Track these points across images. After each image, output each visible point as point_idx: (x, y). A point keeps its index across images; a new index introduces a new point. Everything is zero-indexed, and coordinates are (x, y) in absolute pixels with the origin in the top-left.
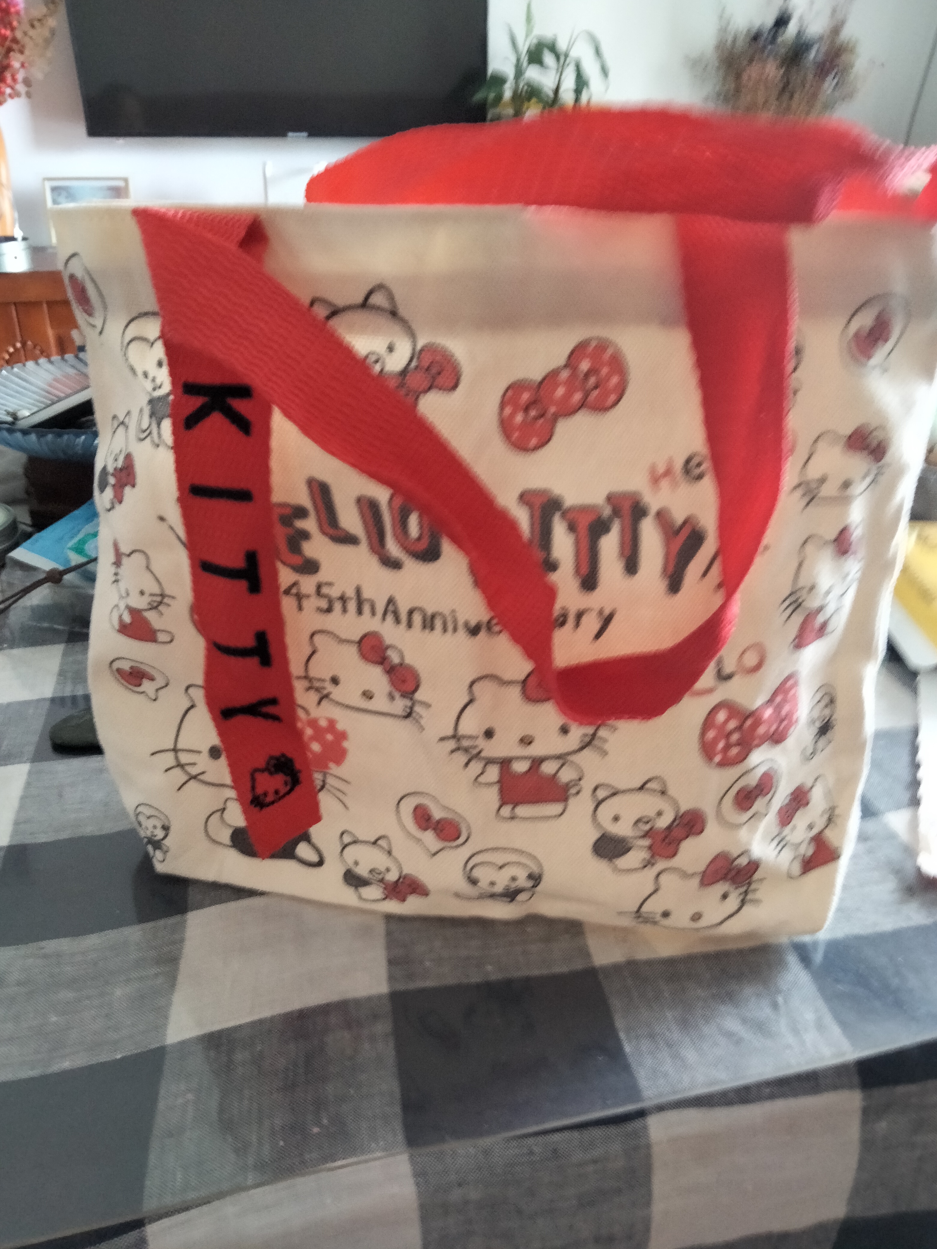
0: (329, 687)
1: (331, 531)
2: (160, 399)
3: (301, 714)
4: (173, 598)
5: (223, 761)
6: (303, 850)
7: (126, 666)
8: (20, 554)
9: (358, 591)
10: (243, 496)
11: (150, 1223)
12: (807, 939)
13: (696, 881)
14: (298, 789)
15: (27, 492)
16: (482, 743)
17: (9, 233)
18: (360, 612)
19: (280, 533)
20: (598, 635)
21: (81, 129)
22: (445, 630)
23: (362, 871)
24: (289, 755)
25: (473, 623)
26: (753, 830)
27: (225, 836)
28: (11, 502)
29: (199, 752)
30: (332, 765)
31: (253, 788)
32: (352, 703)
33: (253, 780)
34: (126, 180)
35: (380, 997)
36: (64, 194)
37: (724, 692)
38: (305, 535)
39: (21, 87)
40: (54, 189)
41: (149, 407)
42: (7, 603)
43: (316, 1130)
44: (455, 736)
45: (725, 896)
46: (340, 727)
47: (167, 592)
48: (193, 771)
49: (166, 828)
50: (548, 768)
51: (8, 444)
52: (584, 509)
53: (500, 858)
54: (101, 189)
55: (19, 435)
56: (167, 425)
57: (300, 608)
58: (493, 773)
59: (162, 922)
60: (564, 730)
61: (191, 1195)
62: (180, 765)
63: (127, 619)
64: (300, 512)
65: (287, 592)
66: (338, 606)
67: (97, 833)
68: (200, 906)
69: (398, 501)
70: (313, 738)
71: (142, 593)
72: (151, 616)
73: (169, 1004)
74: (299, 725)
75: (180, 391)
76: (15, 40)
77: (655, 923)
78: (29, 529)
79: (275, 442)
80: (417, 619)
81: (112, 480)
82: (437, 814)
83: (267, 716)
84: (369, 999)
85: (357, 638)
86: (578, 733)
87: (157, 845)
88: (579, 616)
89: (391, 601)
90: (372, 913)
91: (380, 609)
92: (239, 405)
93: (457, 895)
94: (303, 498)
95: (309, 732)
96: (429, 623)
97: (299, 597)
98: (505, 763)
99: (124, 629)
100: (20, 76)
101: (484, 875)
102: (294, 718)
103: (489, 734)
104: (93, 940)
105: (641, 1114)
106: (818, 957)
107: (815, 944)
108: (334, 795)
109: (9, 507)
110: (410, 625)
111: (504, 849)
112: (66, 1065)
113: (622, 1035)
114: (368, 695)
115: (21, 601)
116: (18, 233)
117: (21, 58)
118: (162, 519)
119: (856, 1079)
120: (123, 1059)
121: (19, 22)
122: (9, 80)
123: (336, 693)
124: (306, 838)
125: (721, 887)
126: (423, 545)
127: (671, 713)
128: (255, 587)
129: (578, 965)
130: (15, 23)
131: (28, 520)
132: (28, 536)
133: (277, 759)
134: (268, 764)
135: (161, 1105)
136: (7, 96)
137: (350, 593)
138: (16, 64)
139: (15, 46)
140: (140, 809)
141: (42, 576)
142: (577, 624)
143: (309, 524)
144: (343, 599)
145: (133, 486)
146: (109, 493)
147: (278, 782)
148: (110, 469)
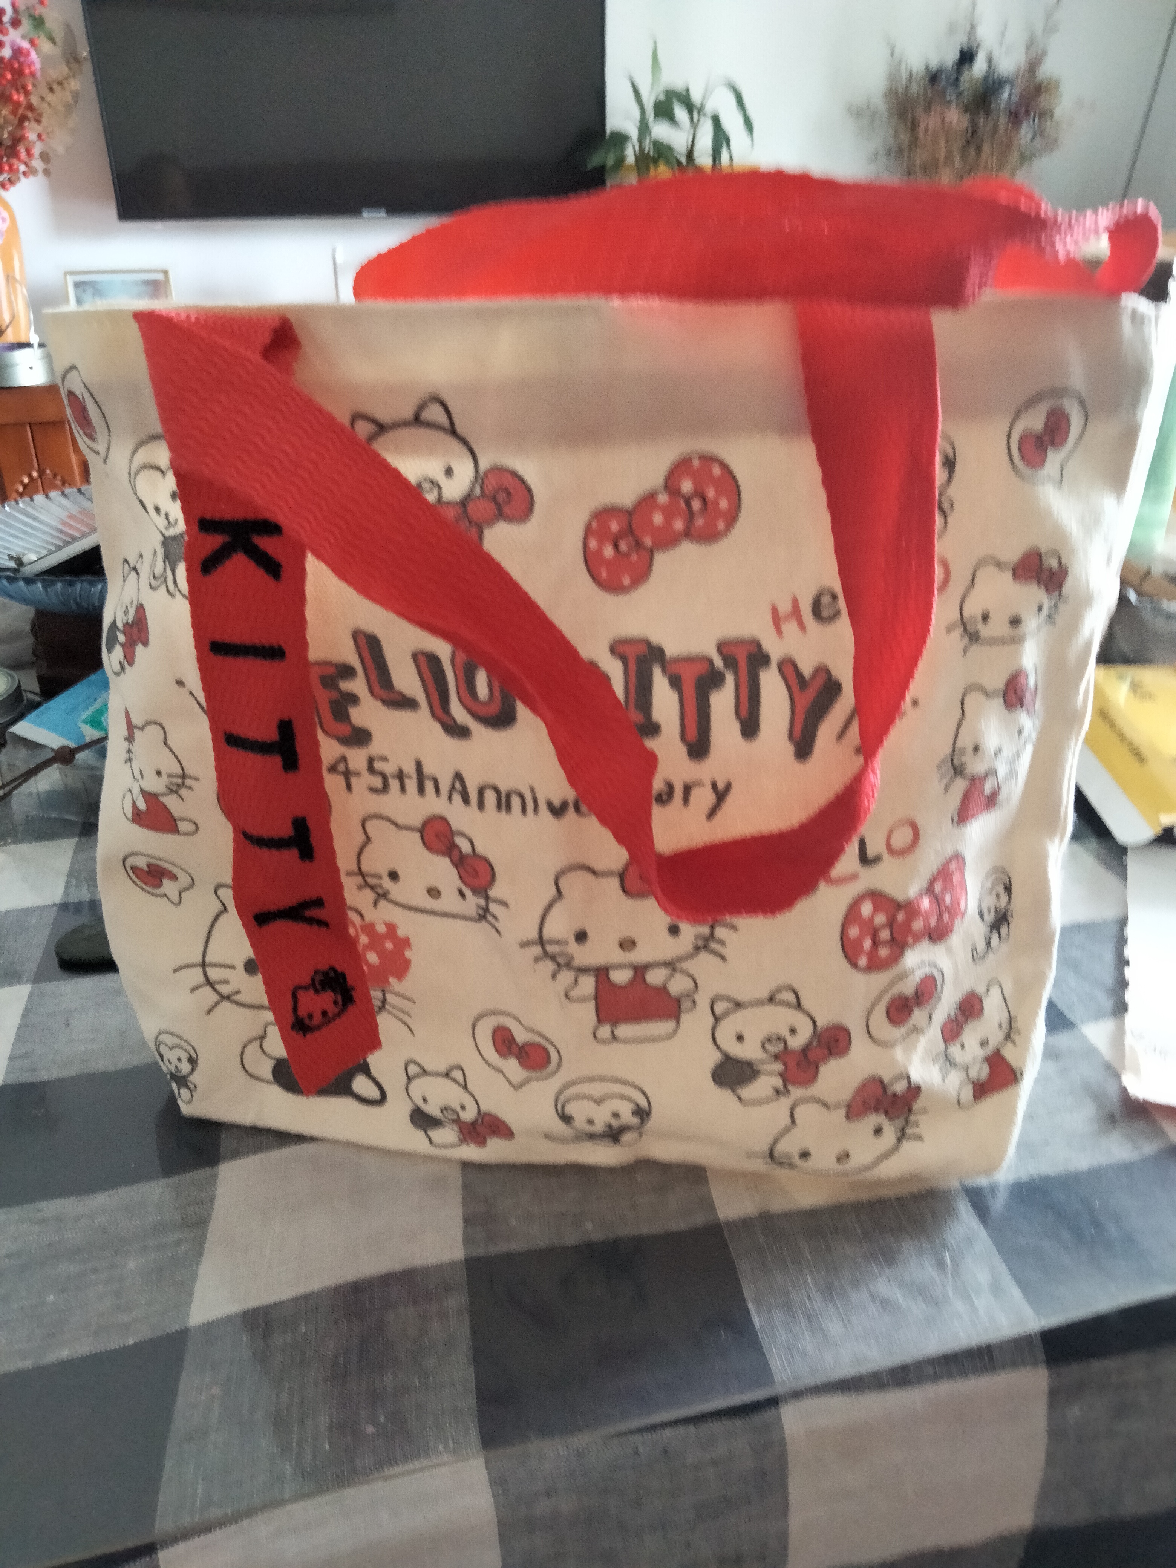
0: (387, 883)
1: (384, 694)
2: (174, 538)
3: (352, 916)
4: (197, 779)
5: (259, 979)
6: (361, 1084)
7: (142, 863)
8: (23, 728)
9: (419, 765)
10: (274, 653)
11: (162, 1547)
12: (982, 1181)
13: (842, 1112)
14: (351, 1008)
15: (35, 653)
16: (573, 948)
17: (23, 340)
18: (421, 790)
19: (323, 696)
20: (712, 813)
21: (112, 211)
22: (524, 810)
23: (433, 1109)
24: (339, 968)
25: (557, 802)
26: (910, 1049)
27: (266, 1069)
28: (15, 666)
29: (232, 967)
30: (393, 980)
31: (295, 1009)
32: (414, 903)
33: (295, 998)
34: (166, 273)
35: (453, 1264)
36: (90, 291)
37: (871, 878)
38: (353, 699)
39: (37, 163)
40: (78, 285)
41: (162, 550)
42: (7, 789)
43: (370, 1429)
44: (541, 941)
45: (878, 1131)
46: (401, 932)
47: (188, 771)
48: (224, 989)
49: (193, 1061)
50: (655, 977)
51: (10, 596)
52: (690, 660)
53: (596, 1089)
54: (136, 283)
55: (22, 584)
56: (181, 569)
57: (349, 787)
58: (588, 984)
59: (187, 1177)
60: (674, 930)
61: (215, 1513)
62: (209, 983)
63: (142, 805)
64: (347, 671)
65: (333, 769)
66: (394, 784)
67: (111, 1068)
68: (235, 1155)
69: (461, 657)
70: (370, 947)
71: (159, 773)
72: (171, 802)
73: (194, 1277)
74: (352, 931)
75: (196, 527)
76: (30, 107)
77: (792, 1166)
78: (37, 699)
79: (310, 588)
80: (490, 797)
81: (121, 637)
82: (521, 1036)
83: (311, 921)
84: (439, 1268)
85: (417, 822)
86: (689, 932)
87: (182, 1081)
88: (687, 789)
89: (458, 777)
90: (447, 1161)
91: (445, 787)
92: (265, 543)
93: (549, 1137)
94: (349, 655)
95: (364, 939)
96: (504, 802)
97: (347, 775)
98: (601, 973)
99: (138, 817)
100: (37, 150)
101: (578, 1110)
102: (344, 923)
103: (581, 937)
104: (101, 1199)
105: (773, 1402)
106: (998, 1204)
107: (993, 1188)
108: (396, 1017)
109: (12, 673)
110: (481, 805)
111: (603, 1079)
112: (65, 1354)
113: (751, 1307)
114: (434, 893)
115: (24, 786)
116: (34, 339)
117: (39, 128)
118: (180, 683)
119: (1041, 1355)
120: (136, 1345)
121: (34, 85)
122: (23, 155)
123: (395, 890)
124: (366, 1070)
125: (873, 1120)
126: (494, 709)
127: (803, 907)
128: (291, 762)
129: (699, 1220)
130: (30, 87)
131: (36, 688)
132: (34, 706)
133: (325, 974)
134: (313, 980)
135: (181, 1402)
136: (21, 176)
137: (410, 769)
138: (32, 136)
139: (30, 115)
140: (163, 1038)
141: (51, 755)
142: (686, 800)
143: (358, 686)
144: (401, 776)
145: (145, 643)
146: (118, 652)
147: (327, 1000)
148: (120, 625)
